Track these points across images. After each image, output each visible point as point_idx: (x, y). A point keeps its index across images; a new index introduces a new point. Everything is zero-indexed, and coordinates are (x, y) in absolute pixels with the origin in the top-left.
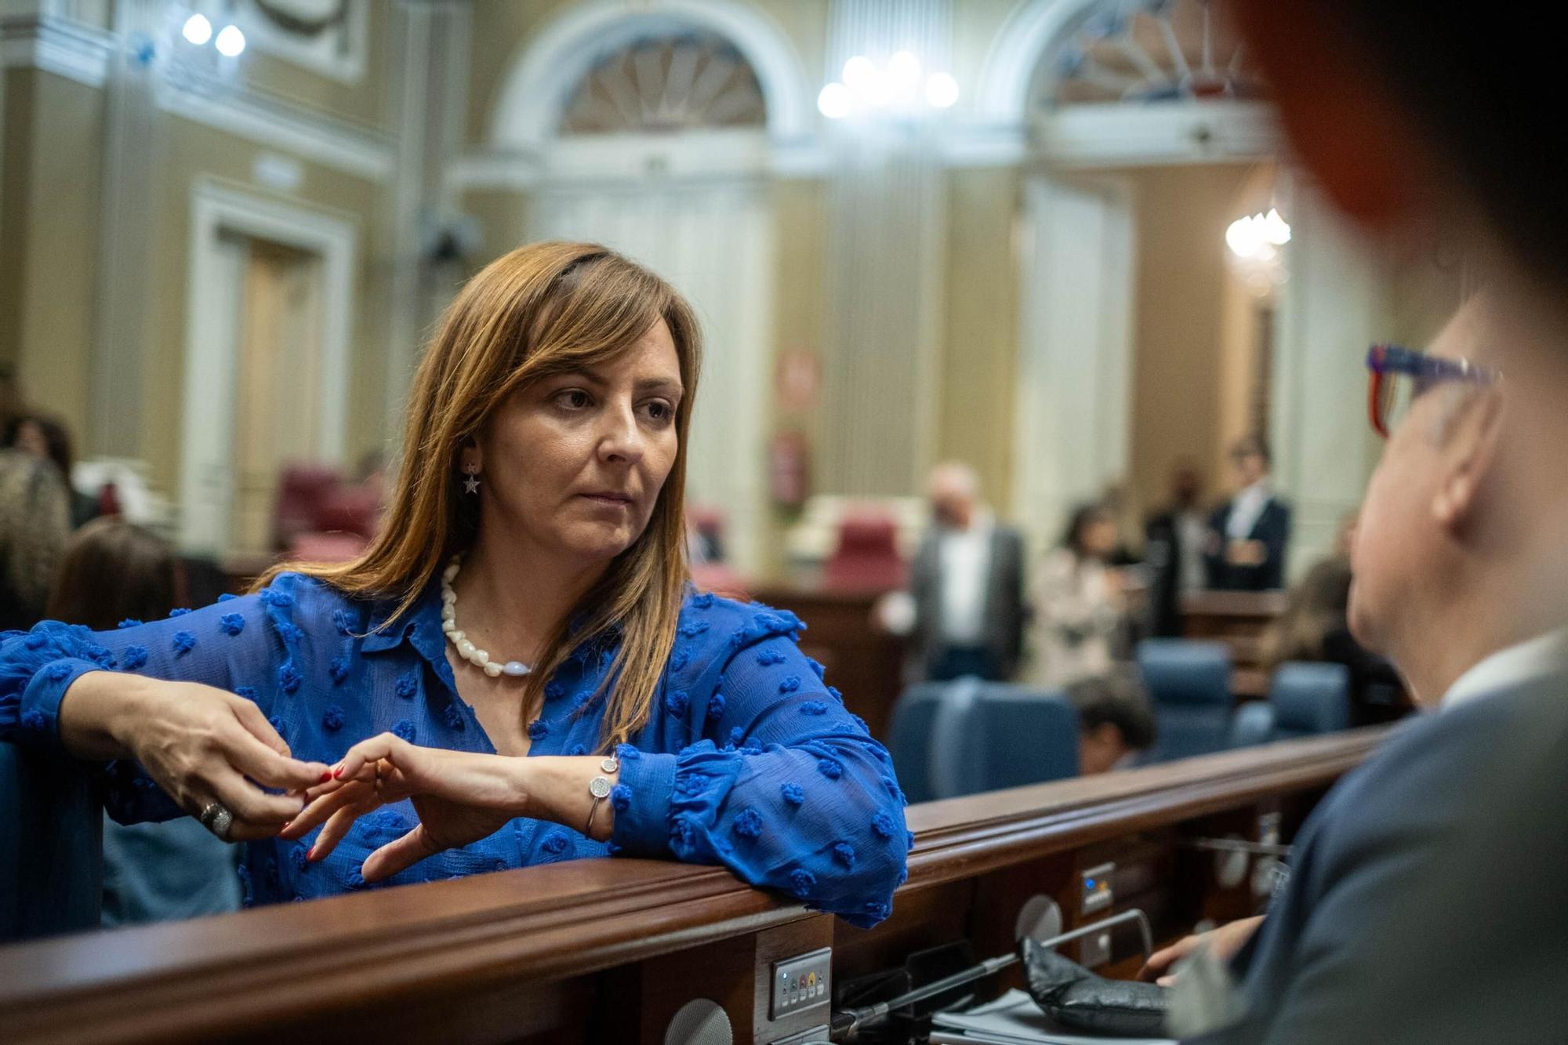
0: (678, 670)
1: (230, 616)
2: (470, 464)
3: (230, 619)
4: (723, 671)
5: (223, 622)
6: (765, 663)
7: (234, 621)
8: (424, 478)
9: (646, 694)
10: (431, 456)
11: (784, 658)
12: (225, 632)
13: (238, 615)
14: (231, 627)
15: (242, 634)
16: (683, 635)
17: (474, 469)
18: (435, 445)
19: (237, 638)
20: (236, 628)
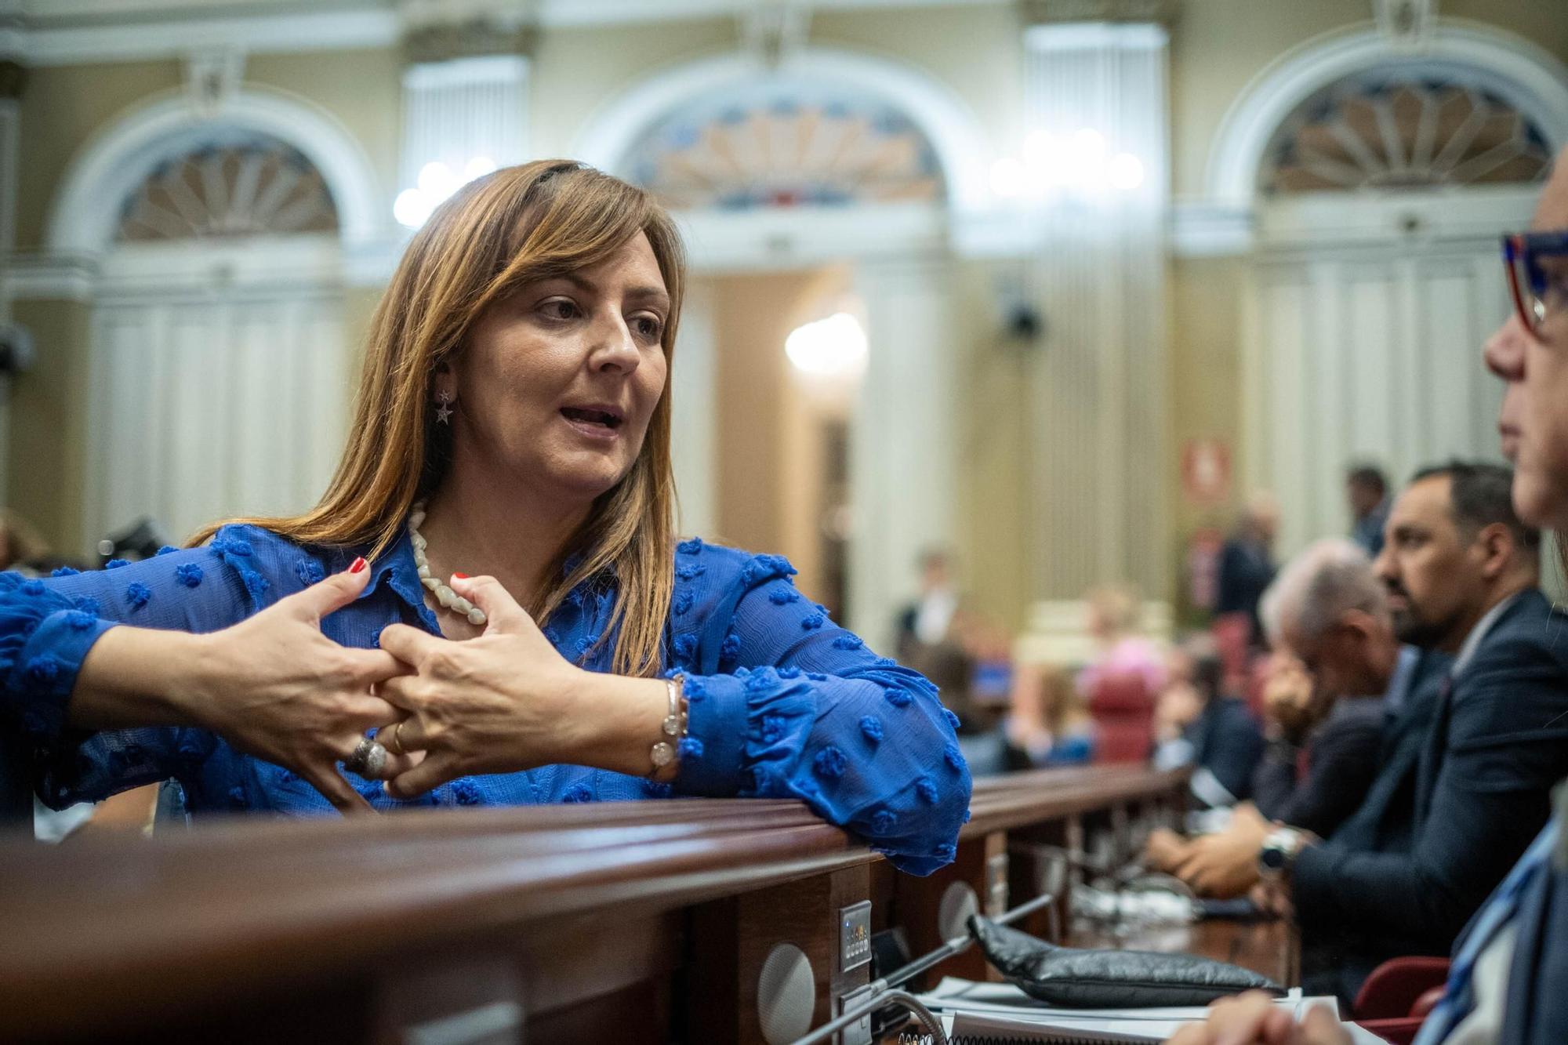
0: (683, 613)
1: (188, 566)
2: (444, 391)
3: (188, 569)
4: (735, 611)
5: (180, 572)
6: (778, 601)
7: (191, 571)
8: (397, 405)
9: (653, 639)
10: (404, 381)
11: (798, 597)
12: (182, 583)
13: (194, 565)
14: (190, 578)
15: (201, 586)
16: (684, 578)
17: (447, 395)
18: (408, 369)
19: (196, 589)
20: (195, 579)
